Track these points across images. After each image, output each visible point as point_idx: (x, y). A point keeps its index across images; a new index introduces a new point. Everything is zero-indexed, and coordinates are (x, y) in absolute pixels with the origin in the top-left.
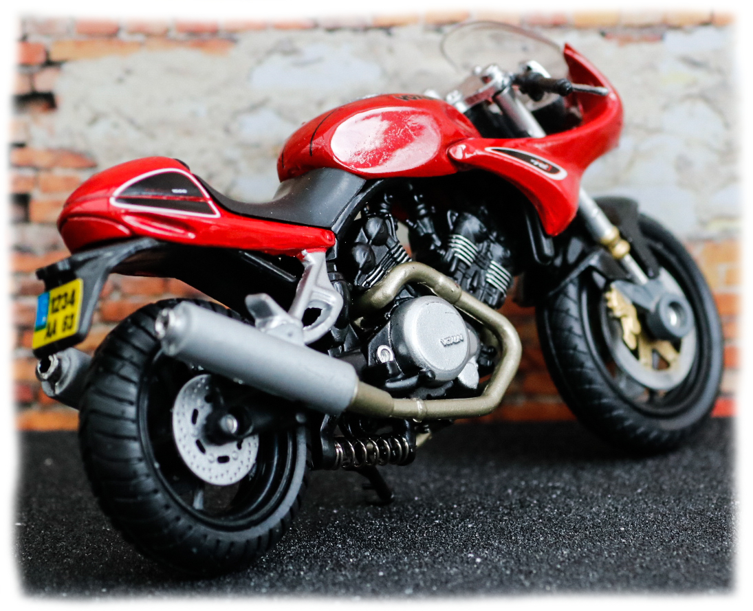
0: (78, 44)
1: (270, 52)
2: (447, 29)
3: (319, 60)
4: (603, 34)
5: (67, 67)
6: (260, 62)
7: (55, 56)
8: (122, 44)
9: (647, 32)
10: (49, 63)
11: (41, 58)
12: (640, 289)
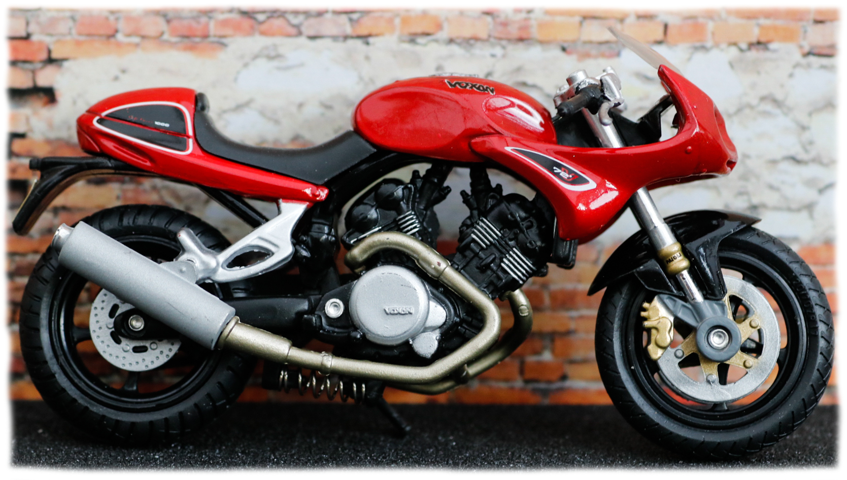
0: (78, 43)
1: (256, 57)
2: (421, 40)
3: (302, 65)
4: (564, 49)
5: (66, 64)
6: (246, 65)
7: (55, 55)
8: (119, 45)
9: (604, 48)
10: (50, 61)
11: (44, 56)
12: (690, 306)
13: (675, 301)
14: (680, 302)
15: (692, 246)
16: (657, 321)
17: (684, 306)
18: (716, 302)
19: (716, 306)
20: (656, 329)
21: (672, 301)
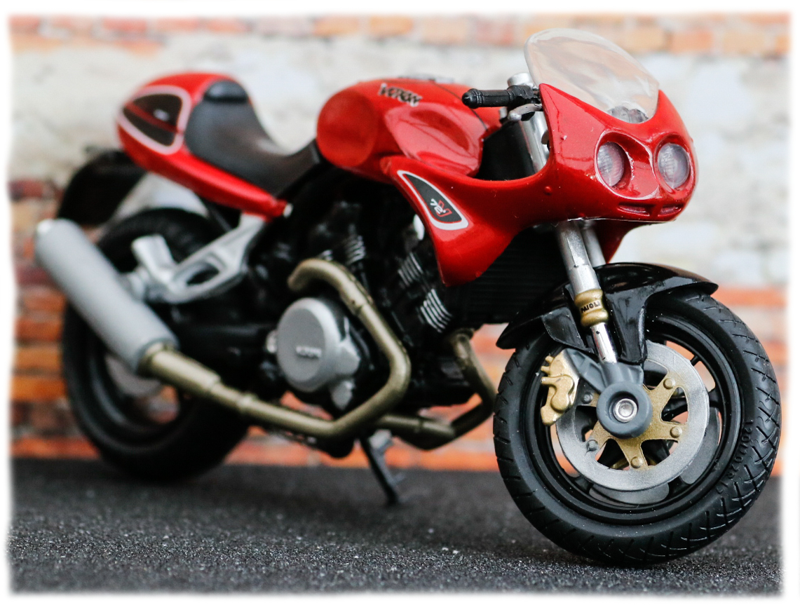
12: (600, 367)
13: (583, 358)
14: (589, 360)
15: (614, 297)
16: (557, 379)
17: (592, 365)
18: (631, 366)
19: (630, 371)
20: (554, 387)
21: (579, 358)
